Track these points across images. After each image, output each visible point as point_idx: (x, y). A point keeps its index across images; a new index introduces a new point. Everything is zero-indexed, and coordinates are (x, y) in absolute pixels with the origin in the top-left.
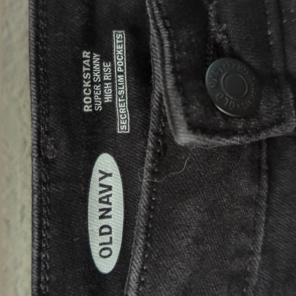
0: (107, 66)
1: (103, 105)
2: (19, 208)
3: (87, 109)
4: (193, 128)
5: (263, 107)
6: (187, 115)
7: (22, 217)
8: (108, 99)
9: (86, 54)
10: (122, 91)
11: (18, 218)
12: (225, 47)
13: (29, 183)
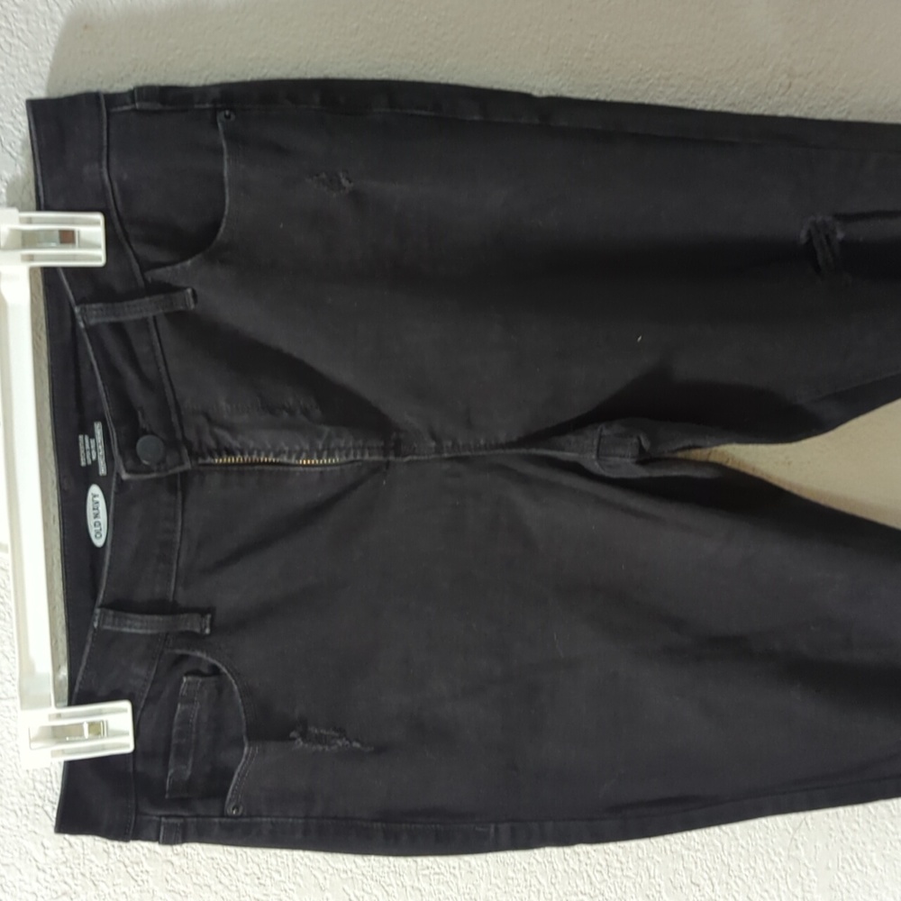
0: (92, 441)
1: (92, 461)
2: (52, 517)
3: (83, 464)
4: (128, 471)
5: (168, 459)
6: (125, 466)
7: (54, 521)
8: (94, 458)
9: (81, 437)
10: (102, 453)
11: (52, 522)
12: (148, 429)
13: (56, 503)
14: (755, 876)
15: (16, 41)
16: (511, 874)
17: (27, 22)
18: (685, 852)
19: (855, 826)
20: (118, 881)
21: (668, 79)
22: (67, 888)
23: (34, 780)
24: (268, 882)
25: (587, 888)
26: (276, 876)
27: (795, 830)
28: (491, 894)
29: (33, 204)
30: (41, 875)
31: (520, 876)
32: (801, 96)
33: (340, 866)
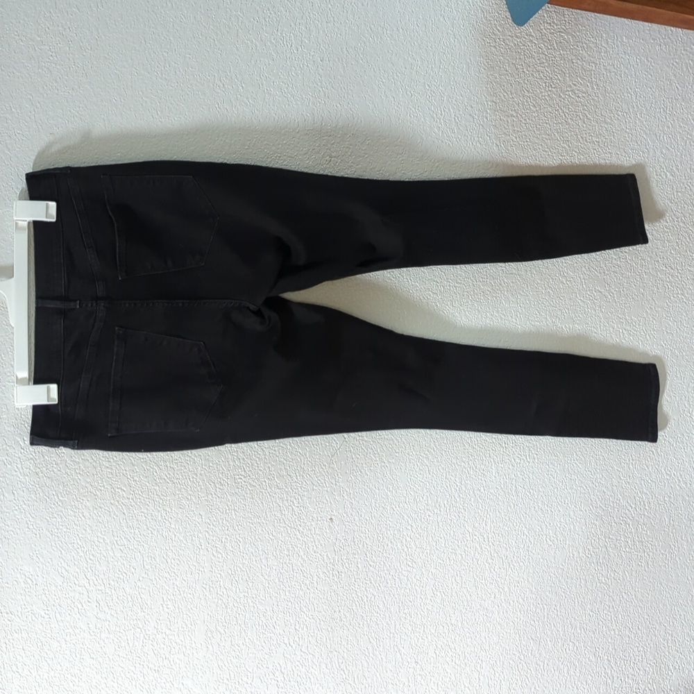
14: (315, 474)
15: (25, 139)
16: (211, 465)
17: (29, 131)
18: (285, 462)
19: (358, 456)
20: (52, 456)
21: (280, 157)
22: (32, 456)
23: (21, 414)
24: (112, 460)
25: (243, 473)
26: (115, 459)
27: (332, 456)
28: (202, 472)
29: (28, 198)
30: (22, 451)
31: (215, 466)
32: (335, 165)
33: (141, 457)
